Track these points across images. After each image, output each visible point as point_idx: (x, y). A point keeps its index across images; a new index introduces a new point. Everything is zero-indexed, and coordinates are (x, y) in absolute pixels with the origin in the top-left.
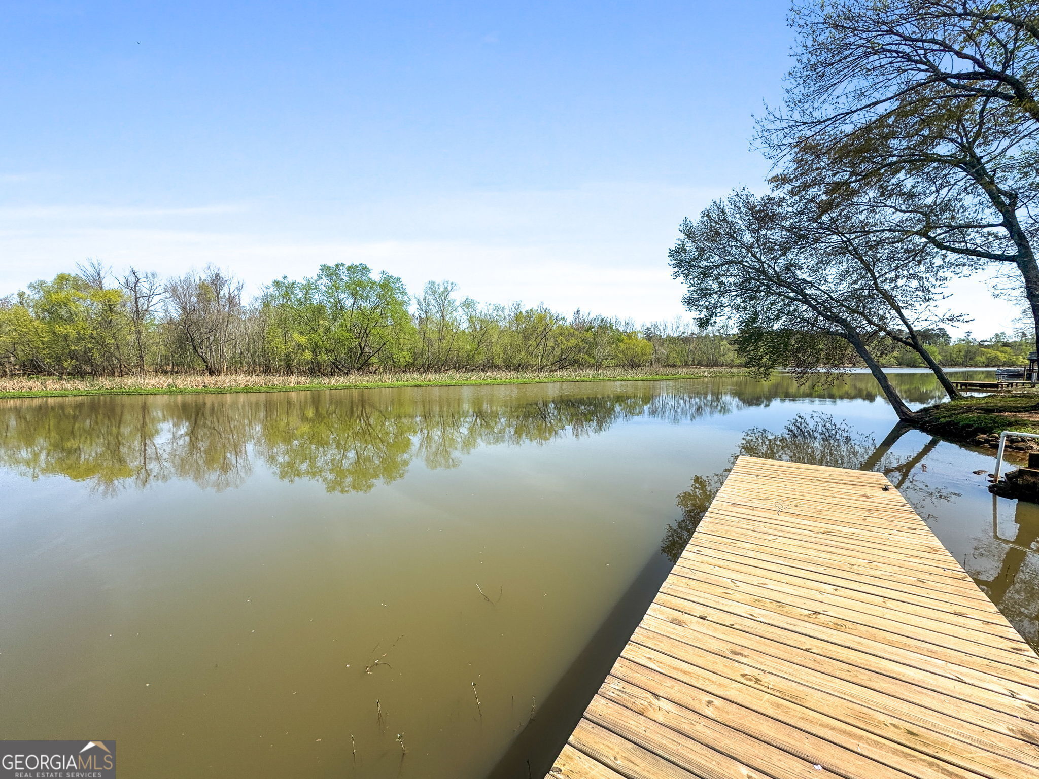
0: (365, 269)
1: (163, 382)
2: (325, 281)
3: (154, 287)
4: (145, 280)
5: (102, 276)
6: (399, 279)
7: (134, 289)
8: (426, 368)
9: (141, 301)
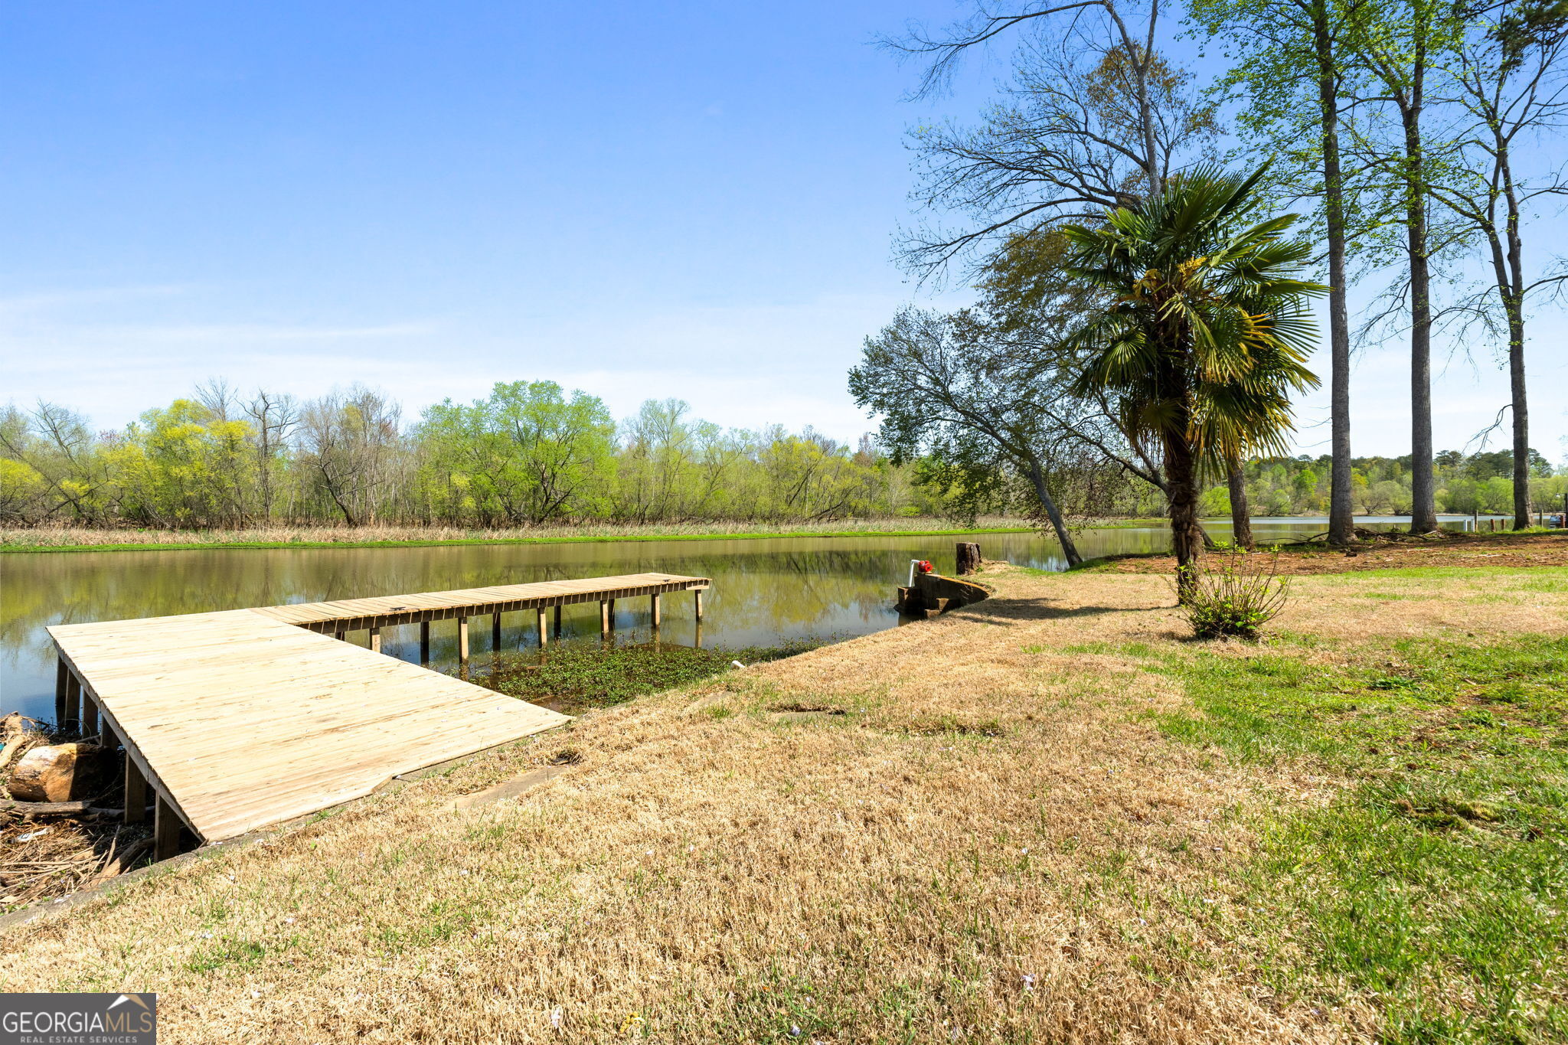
0: (553, 389)
1: (288, 534)
2: (501, 404)
3: (287, 414)
4: (276, 405)
5: (226, 401)
6: (598, 400)
7: (262, 418)
8: (641, 519)
9: (271, 432)
